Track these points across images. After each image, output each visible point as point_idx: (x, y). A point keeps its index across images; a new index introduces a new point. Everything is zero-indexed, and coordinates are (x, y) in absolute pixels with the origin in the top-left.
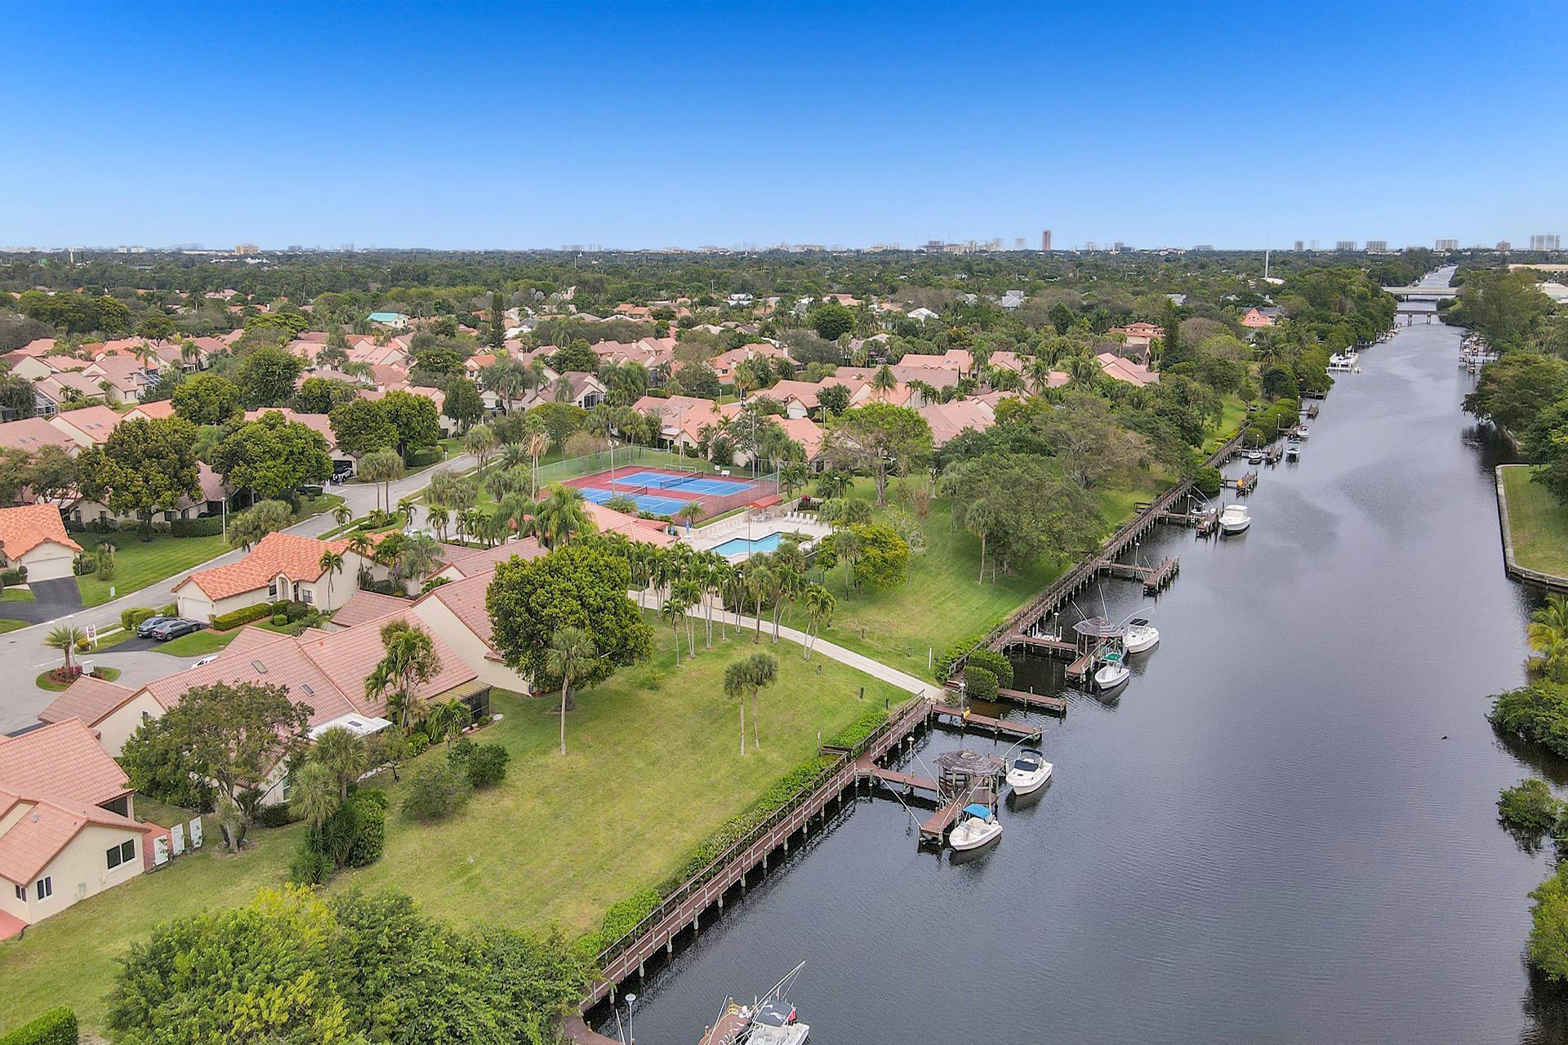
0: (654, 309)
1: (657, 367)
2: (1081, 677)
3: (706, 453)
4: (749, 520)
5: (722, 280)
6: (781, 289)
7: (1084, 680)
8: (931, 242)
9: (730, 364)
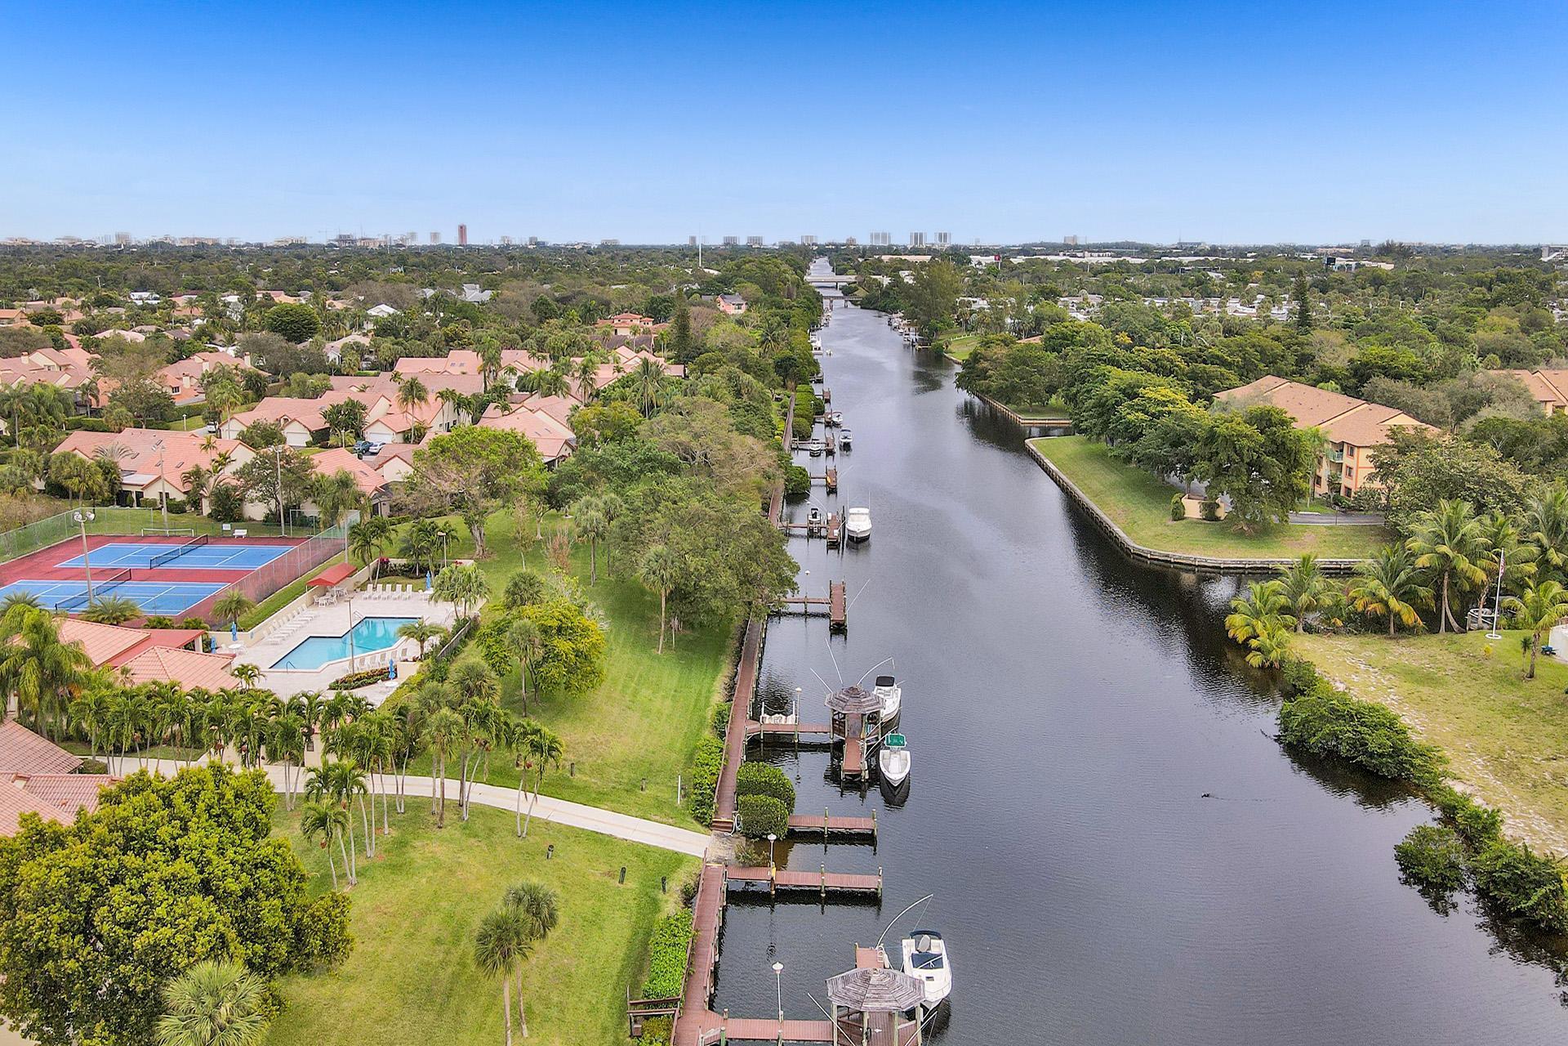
0: (29, 311)
1: (78, 388)
2: (863, 774)
3: (196, 504)
4: (313, 603)
5: (110, 275)
6: (194, 286)
7: (867, 777)
8: (340, 236)
9: (180, 379)
